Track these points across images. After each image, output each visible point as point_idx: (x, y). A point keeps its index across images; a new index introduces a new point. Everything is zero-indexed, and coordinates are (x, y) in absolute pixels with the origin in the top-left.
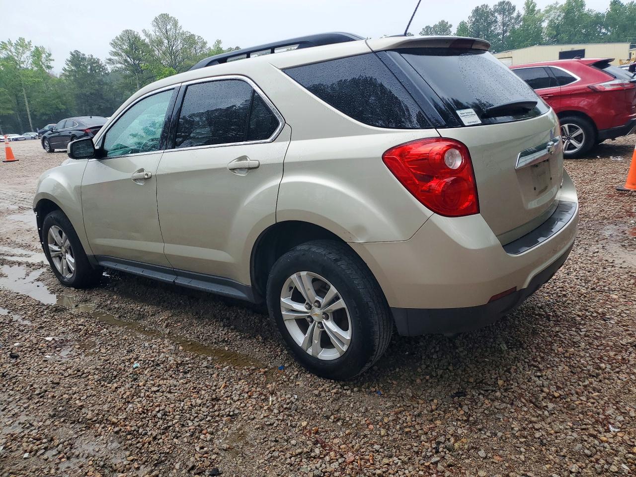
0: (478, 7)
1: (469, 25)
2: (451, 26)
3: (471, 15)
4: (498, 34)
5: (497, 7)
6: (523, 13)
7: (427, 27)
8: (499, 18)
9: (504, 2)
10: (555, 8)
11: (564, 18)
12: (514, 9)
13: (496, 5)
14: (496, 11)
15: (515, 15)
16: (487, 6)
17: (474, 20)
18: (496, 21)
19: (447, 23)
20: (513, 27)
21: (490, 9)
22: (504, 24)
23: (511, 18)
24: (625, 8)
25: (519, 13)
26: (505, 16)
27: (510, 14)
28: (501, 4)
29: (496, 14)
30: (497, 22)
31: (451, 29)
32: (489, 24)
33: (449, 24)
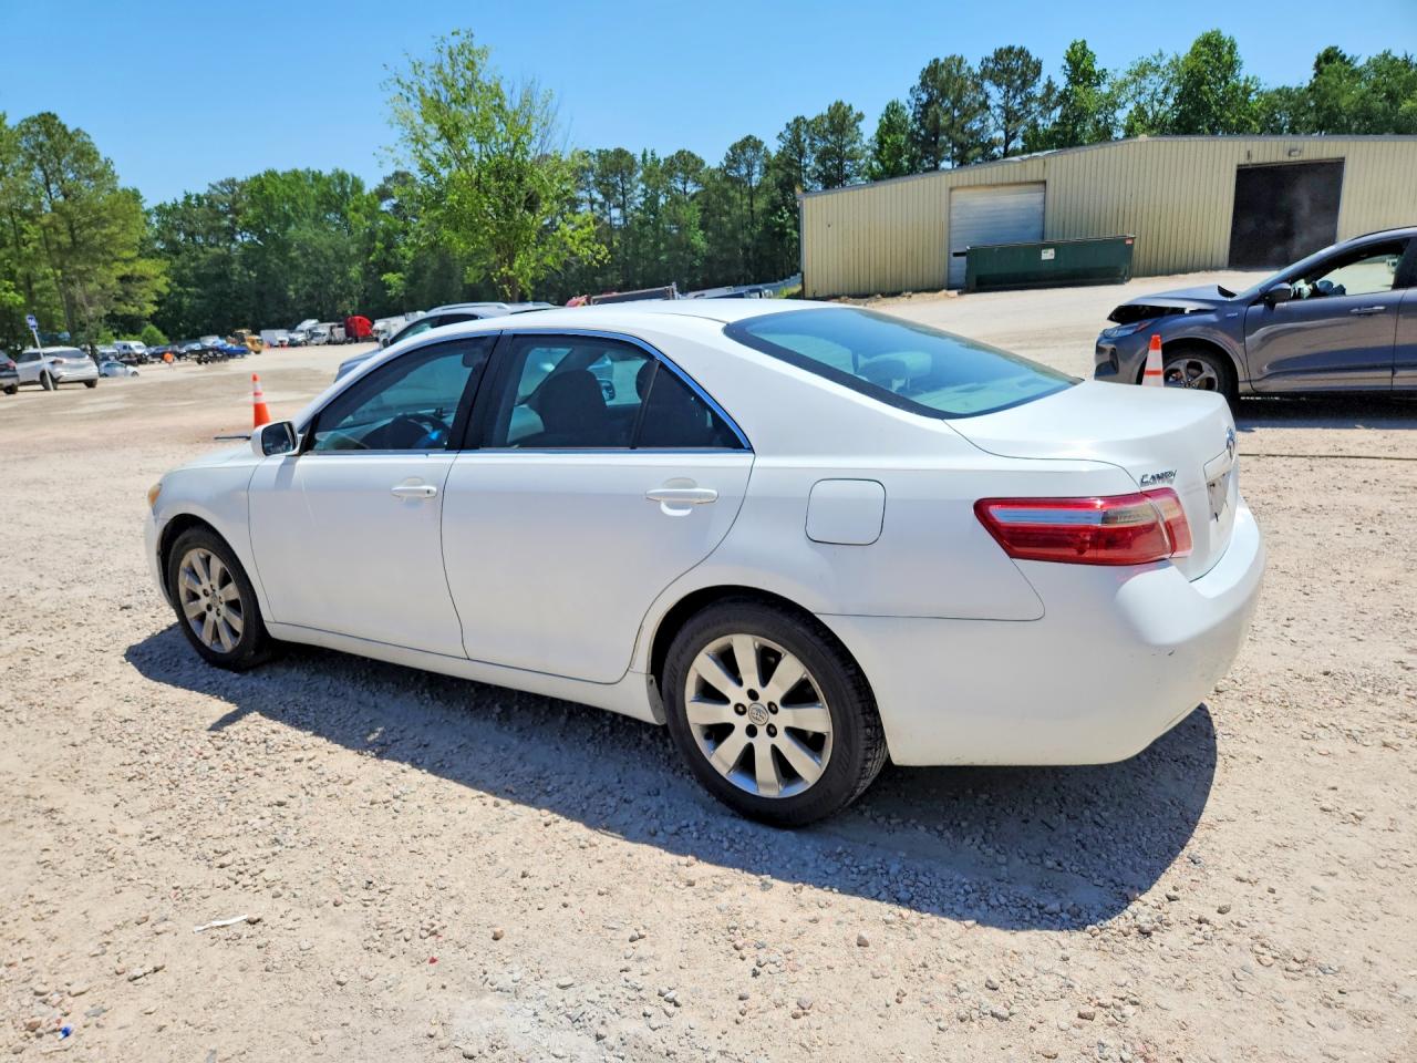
0: (936, 61)
1: (909, 113)
2: (860, 117)
3: (917, 82)
4: (992, 144)
5: (991, 65)
6: (1061, 82)
7: (796, 120)
8: (996, 95)
9: (1010, 50)
10: (1156, 69)
11: (1180, 99)
12: (1037, 69)
13: (987, 59)
14: (986, 74)
15: (1038, 90)
16: (961, 61)
17: (925, 97)
18: (985, 106)
19: (850, 108)
20: (1034, 126)
21: (969, 69)
22: (1010, 116)
23: (1030, 98)
24: (1356, 74)
25: (1050, 81)
26: (1011, 94)
27: (1025, 84)
28: (1000, 55)
29: (988, 86)
30: (988, 108)
31: (862, 125)
32: (969, 114)
33: (856, 110)
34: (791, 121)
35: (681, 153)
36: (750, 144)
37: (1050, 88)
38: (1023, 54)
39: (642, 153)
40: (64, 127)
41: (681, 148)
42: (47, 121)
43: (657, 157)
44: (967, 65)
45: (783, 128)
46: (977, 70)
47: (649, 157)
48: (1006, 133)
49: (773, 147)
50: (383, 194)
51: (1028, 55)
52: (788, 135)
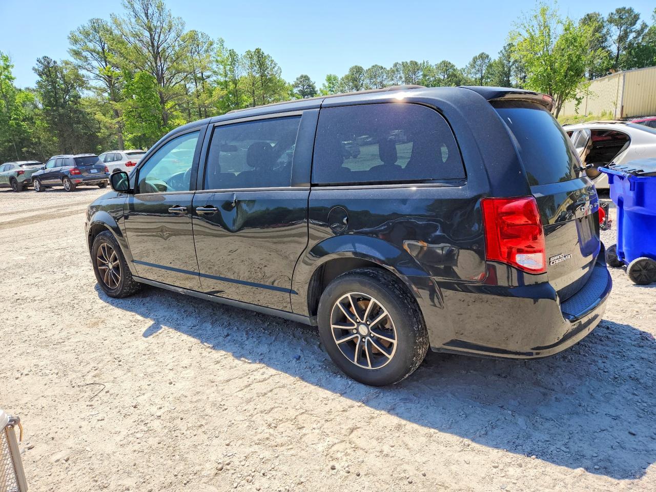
34: (506, 45)
35: (444, 62)
36: (483, 57)
37: (645, 26)
38: (630, 11)
39: (422, 62)
40: (263, 53)
41: (444, 59)
42: (258, 51)
43: (429, 64)
44: (602, 16)
45: (502, 48)
46: (605, 19)
47: (425, 64)
48: (618, 48)
49: (495, 57)
50: (296, 86)
51: (632, 11)
52: (504, 51)
